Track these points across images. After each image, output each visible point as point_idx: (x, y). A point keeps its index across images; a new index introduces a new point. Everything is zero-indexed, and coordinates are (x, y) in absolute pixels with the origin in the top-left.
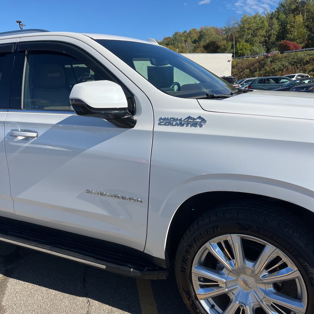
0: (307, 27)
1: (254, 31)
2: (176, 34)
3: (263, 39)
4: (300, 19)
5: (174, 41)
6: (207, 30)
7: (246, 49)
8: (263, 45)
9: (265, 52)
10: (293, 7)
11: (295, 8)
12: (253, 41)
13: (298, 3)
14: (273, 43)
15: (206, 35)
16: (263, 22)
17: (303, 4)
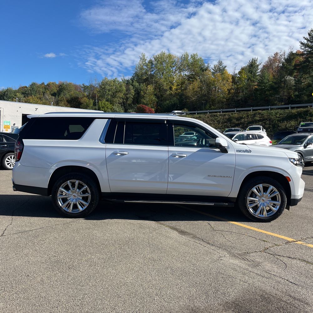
0: (155, 95)
1: (113, 93)
2: (33, 85)
3: (121, 101)
4: (151, 88)
5: (31, 91)
6: (67, 85)
7: (107, 108)
8: (122, 105)
9: (123, 111)
10: (145, 77)
11: (145, 78)
12: (113, 101)
13: (148, 75)
14: (129, 105)
15: (65, 90)
16: (121, 86)
17: (152, 76)
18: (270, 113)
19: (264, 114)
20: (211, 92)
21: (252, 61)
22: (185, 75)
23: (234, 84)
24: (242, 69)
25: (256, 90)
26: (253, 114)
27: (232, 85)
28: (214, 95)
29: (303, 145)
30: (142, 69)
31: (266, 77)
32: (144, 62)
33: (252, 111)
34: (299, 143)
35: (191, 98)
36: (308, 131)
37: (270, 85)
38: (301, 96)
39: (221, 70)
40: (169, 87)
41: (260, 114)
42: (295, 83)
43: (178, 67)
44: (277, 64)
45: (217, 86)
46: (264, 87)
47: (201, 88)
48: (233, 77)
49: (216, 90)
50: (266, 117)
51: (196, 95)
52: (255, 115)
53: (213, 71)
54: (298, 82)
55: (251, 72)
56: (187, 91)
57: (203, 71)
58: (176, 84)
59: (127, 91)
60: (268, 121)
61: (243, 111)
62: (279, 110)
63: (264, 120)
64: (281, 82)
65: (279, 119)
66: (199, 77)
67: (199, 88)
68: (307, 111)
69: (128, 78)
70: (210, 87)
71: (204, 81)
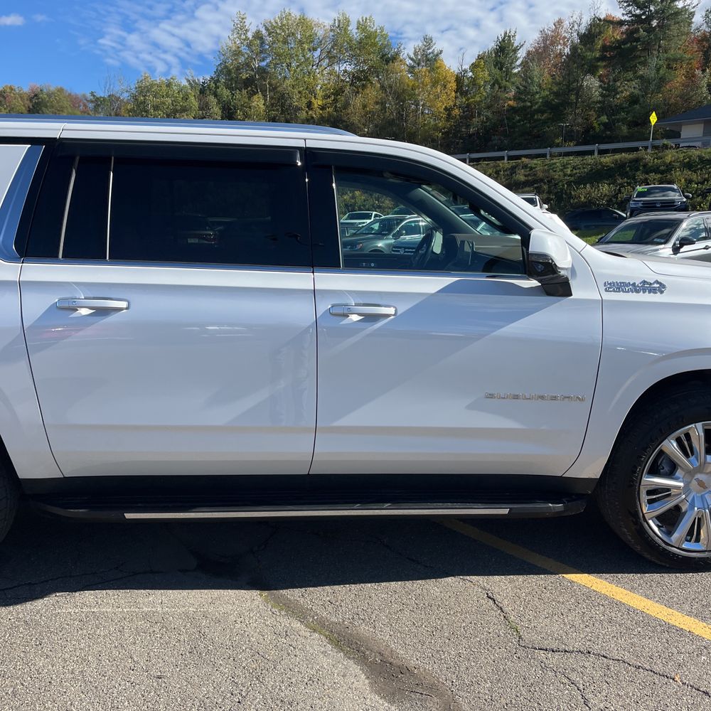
4: (259, 102)
6: (49, 95)
10: (245, 76)
11: (247, 78)
13: (252, 70)
15: (46, 107)
16: (186, 98)
17: (262, 71)
18: (550, 165)
19: (535, 168)
20: (407, 116)
21: (504, 38)
22: (345, 71)
23: (461, 94)
24: (480, 58)
25: (512, 109)
26: (510, 167)
27: (456, 98)
28: (415, 123)
29: (670, 245)
30: (237, 53)
31: (536, 79)
32: (243, 37)
33: (506, 160)
34: (658, 240)
35: (359, 128)
36: (656, 207)
37: (543, 98)
38: (614, 124)
39: (429, 60)
40: (305, 101)
41: (525, 167)
42: (602, 95)
43: (326, 50)
44: (559, 47)
45: (422, 100)
46: (529, 104)
47: (383, 104)
48: (459, 80)
49: (417, 110)
50: (540, 175)
51: (371, 120)
52: (513, 170)
53: (411, 62)
54: (609, 90)
55: (499, 65)
56: (350, 111)
57: (387, 62)
58: (320, 93)
59: (201, 109)
60: (545, 183)
61: (485, 159)
62: (571, 158)
63: (535, 182)
64: (569, 92)
65: (572, 179)
66: (378, 77)
67: (377, 103)
68: (637, 160)
69: (204, 77)
70: (404, 102)
71: (391, 87)
